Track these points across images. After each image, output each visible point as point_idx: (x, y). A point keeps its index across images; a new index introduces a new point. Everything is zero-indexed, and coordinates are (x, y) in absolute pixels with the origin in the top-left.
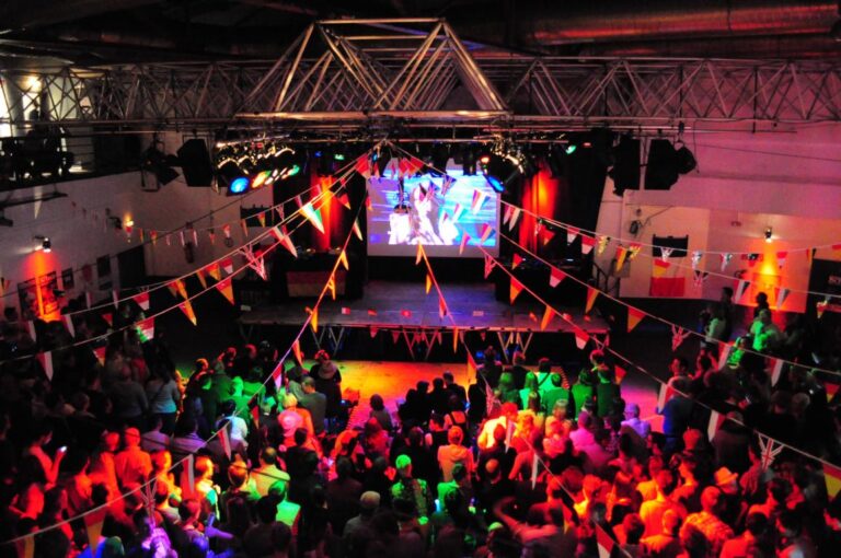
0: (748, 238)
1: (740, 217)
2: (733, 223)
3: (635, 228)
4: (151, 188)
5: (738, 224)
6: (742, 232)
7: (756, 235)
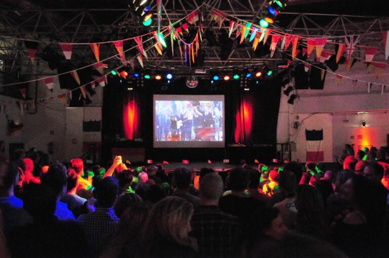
0: (352, 127)
1: (348, 117)
2: (344, 121)
3: (296, 125)
4: (33, 112)
5: (347, 121)
6: (349, 125)
7: (357, 126)
